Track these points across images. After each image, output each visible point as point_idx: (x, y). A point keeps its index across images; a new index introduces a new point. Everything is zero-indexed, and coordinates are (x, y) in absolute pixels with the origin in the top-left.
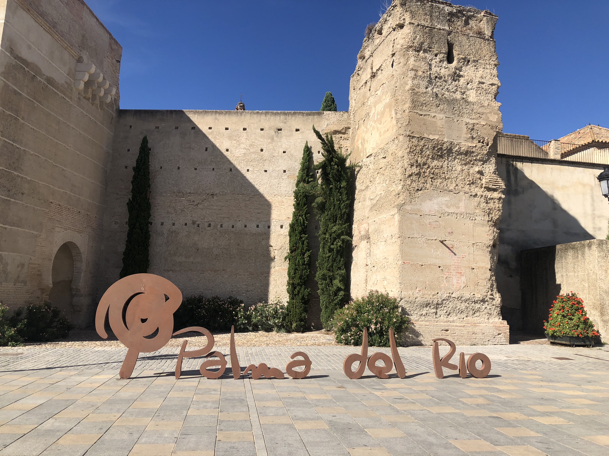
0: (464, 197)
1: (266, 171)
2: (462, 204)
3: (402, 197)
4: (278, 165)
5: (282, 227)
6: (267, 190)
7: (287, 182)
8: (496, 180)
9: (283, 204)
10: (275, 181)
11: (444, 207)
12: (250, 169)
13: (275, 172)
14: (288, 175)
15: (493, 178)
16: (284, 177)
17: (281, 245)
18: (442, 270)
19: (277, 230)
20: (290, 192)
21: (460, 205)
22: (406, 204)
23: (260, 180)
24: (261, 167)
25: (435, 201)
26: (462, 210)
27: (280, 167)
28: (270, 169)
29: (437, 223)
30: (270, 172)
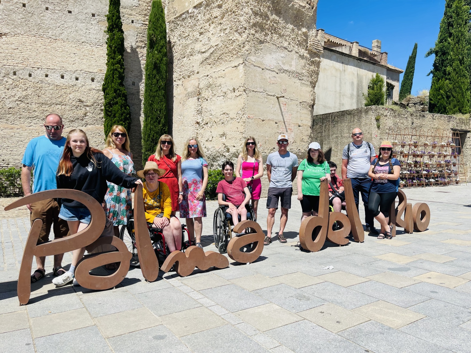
0: (295, 56)
1: (70, 12)
2: (293, 63)
3: (247, 46)
4: (85, 6)
5: (93, 80)
6: (72, 35)
7: (96, 28)
8: (317, 44)
9: (93, 53)
10: (81, 25)
11: (281, 63)
12: (50, 7)
13: (82, 14)
14: (98, 20)
15: (316, 41)
16: (93, 22)
17: (93, 101)
18: (278, 126)
19: (87, 83)
20: (101, 41)
21: (292, 64)
22: (251, 55)
23: (63, 23)
24: (64, 7)
25: (274, 56)
26: (293, 68)
27: (88, 10)
28: (75, 10)
29: (275, 79)
30: (76, 13)
